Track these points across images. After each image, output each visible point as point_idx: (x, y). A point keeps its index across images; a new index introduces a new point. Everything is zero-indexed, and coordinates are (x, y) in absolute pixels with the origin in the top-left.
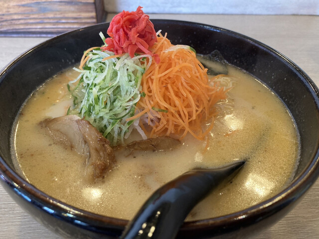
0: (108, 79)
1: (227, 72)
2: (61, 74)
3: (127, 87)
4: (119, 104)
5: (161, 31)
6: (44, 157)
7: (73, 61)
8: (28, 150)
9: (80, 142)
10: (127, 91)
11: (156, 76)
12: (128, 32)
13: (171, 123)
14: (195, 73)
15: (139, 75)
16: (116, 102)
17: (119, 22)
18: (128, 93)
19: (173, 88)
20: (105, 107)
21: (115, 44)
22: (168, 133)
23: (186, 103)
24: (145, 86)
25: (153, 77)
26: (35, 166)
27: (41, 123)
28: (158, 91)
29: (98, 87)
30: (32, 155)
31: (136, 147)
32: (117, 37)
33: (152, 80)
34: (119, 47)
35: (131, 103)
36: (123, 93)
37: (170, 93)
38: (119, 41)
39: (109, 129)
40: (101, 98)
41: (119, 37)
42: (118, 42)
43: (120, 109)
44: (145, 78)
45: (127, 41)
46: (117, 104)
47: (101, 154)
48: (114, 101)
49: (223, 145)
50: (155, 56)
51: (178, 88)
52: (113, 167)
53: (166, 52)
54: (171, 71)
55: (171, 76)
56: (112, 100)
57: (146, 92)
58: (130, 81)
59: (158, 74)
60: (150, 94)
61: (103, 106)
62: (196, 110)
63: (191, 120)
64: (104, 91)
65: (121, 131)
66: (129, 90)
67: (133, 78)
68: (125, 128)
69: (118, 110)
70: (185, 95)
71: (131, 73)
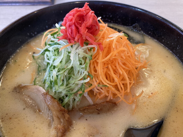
0: (64, 62)
1: (144, 41)
2: (27, 44)
3: (79, 69)
4: (73, 82)
5: (101, 17)
6: (19, 120)
7: (36, 33)
8: (7, 114)
9: (46, 109)
10: (78, 72)
11: (101, 60)
12: (78, 26)
13: (110, 92)
14: (128, 53)
15: (88, 61)
16: (71, 79)
17: (71, 20)
18: (80, 73)
19: (112, 67)
20: (63, 84)
21: (68, 35)
22: (108, 99)
23: (121, 78)
24: (92, 67)
25: (98, 61)
26: (12, 129)
27: (15, 89)
28: (102, 71)
29: (56, 69)
30: (11, 118)
31: (86, 111)
32: (70, 30)
33: (97, 63)
34: (72, 37)
35: (82, 82)
36: (76, 73)
37: (110, 71)
38: (72, 33)
39: (66, 100)
40: (59, 77)
41: (72, 31)
42: (70, 34)
43: (73, 85)
44: (92, 61)
45: (78, 35)
46: (72, 81)
47: (62, 120)
48: (69, 79)
49: (148, 105)
50: (100, 44)
51: (116, 67)
52: (71, 129)
53: (107, 40)
54: (112, 56)
55: (111, 59)
56: (68, 78)
57: (93, 72)
58: (81, 64)
59: (102, 59)
60: (95, 73)
61: (61, 83)
62: (130, 83)
63: (126, 92)
64: (61, 72)
65: (75, 100)
66: (80, 71)
67: (83, 62)
68: (78, 98)
69: (72, 86)
70: (121, 73)
71: (81, 59)
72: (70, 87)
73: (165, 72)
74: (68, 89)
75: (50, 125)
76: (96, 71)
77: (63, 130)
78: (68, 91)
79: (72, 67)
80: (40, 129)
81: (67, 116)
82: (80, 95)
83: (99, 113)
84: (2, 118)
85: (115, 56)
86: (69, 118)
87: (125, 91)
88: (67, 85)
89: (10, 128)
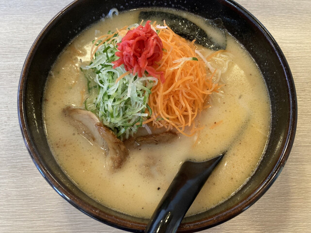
0: (120, 91)
1: (226, 45)
3: (136, 101)
4: (130, 113)
11: (161, 93)
15: (146, 94)
16: (127, 110)
18: (137, 105)
19: (174, 98)
20: (119, 115)
22: (168, 130)
23: (184, 109)
24: (151, 98)
25: (158, 93)
26: (69, 156)
27: (64, 111)
29: (112, 100)
33: (157, 95)
34: (129, 65)
35: (140, 115)
36: (133, 104)
39: (123, 131)
40: (115, 108)
41: (129, 60)
45: (136, 66)
47: (118, 151)
51: (178, 97)
53: (171, 69)
54: (174, 87)
55: (174, 91)
56: (124, 108)
57: (152, 104)
58: (139, 95)
59: (163, 92)
60: (155, 106)
61: (117, 114)
62: (193, 115)
63: (187, 125)
64: (117, 103)
65: (131, 130)
66: (138, 103)
67: (141, 95)
68: (134, 129)
69: (129, 117)
70: (184, 105)
71: (140, 92)
72: (126, 118)
73: (240, 97)
74: (124, 120)
75: (106, 154)
76: (155, 103)
77: (119, 161)
78: (125, 122)
79: (129, 98)
80: (97, 160)
81: (123, 147)
82: (137, 126)
83: (156, 144)
84: (57, 144)
85: (179, 87)
86: (125, 149)
87: (185, 124)
88: (123, 115)
89: (67, 156)
